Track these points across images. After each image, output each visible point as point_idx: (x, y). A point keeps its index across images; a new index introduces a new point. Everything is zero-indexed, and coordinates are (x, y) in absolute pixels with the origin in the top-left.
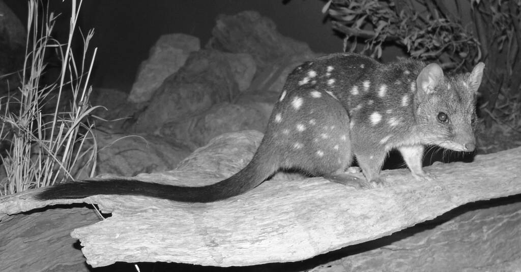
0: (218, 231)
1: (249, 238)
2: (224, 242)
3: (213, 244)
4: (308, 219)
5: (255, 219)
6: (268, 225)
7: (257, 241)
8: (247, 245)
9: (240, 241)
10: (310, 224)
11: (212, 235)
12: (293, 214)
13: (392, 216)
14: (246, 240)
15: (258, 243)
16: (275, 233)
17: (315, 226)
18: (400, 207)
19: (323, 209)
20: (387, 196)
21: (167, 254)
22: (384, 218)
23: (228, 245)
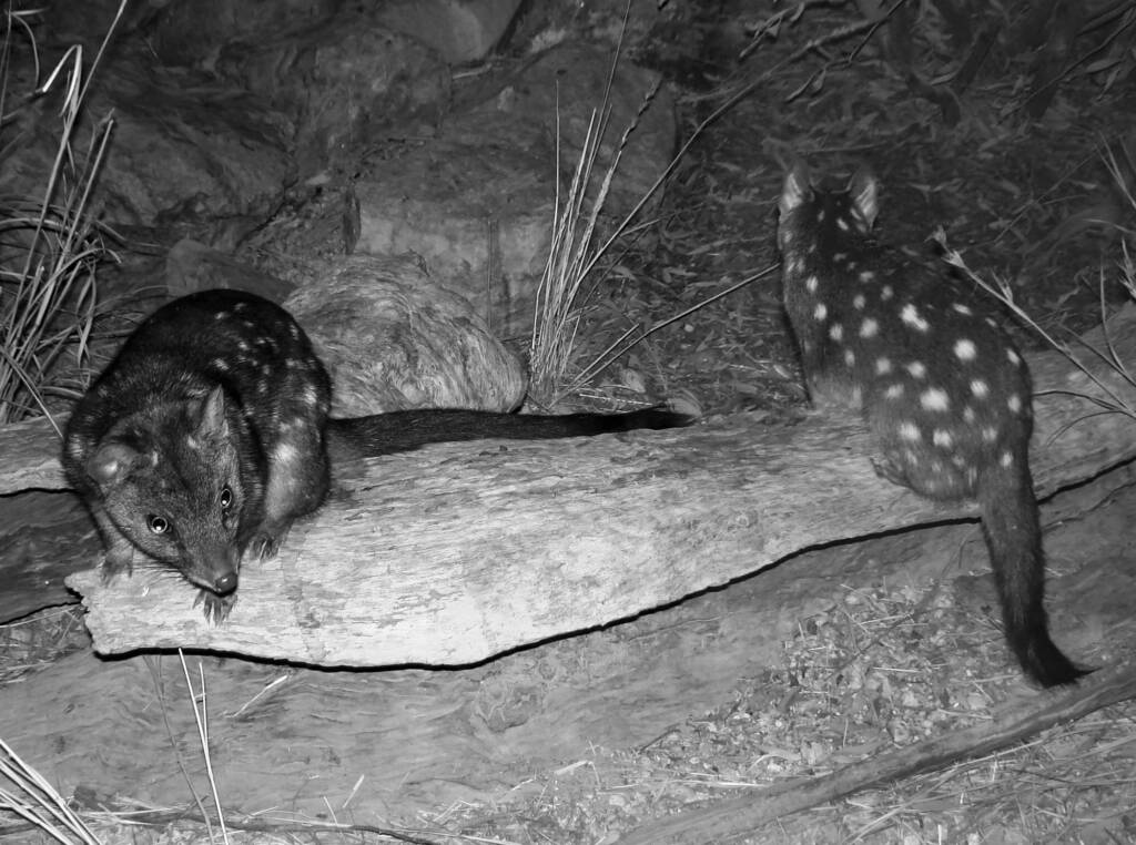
0: (323, 594)
1: (375, 615)
2: (331, 618)
3: (310, 623)
4: (486, 583)
5: (389, 572)
6: (411, 589)
7: (388, 623)
8: (370, 628)
9: (358, 619)
10: (487, 597)
11: (311, 600)
12: (459, 569)
13: (643, 581)
14: (370, 618)
15: (390, 626)
16: (423, 609)
17: (497, 599)
18: (660, 561)
19: (516, 562)
20: (640, 535)
21: (230, 640)
22: (626, 586)
23: (336, 626)
